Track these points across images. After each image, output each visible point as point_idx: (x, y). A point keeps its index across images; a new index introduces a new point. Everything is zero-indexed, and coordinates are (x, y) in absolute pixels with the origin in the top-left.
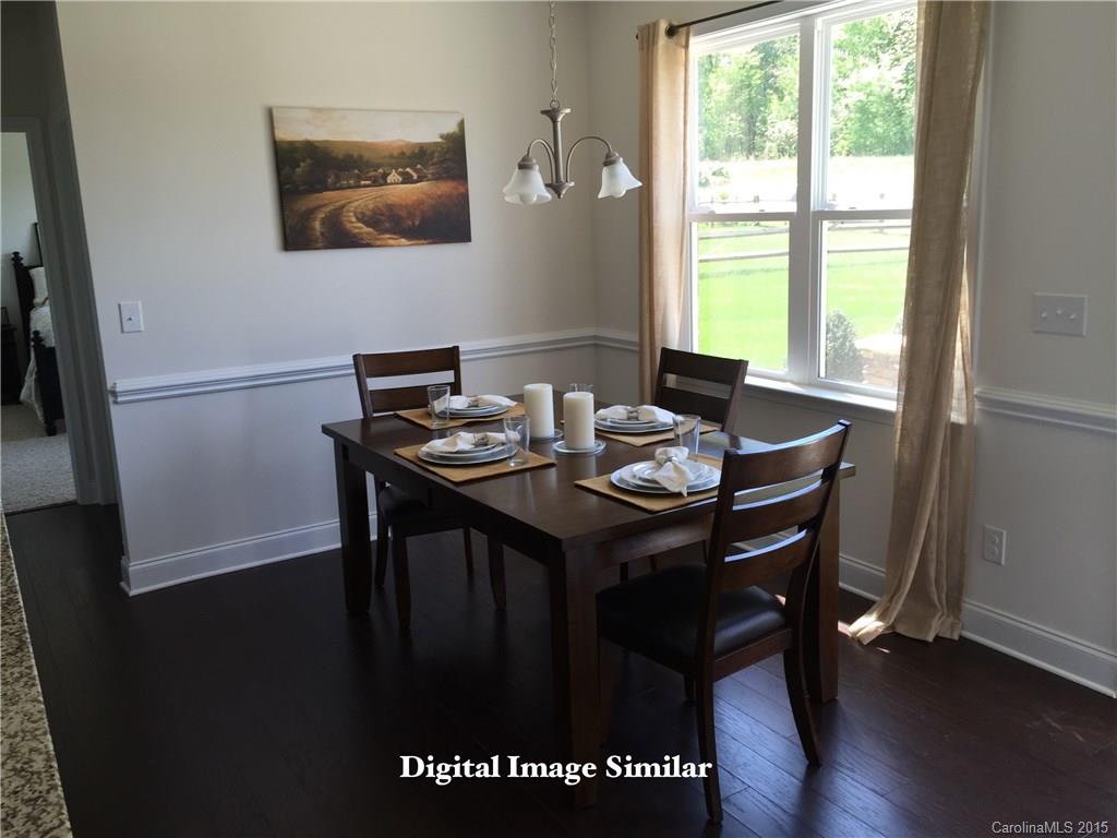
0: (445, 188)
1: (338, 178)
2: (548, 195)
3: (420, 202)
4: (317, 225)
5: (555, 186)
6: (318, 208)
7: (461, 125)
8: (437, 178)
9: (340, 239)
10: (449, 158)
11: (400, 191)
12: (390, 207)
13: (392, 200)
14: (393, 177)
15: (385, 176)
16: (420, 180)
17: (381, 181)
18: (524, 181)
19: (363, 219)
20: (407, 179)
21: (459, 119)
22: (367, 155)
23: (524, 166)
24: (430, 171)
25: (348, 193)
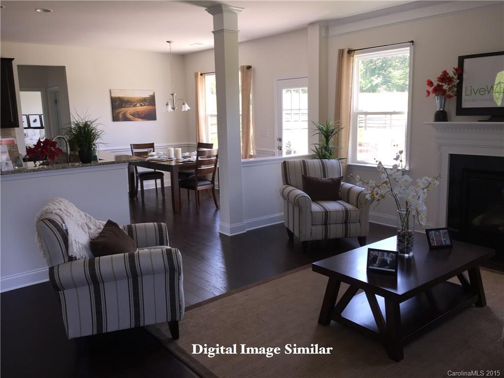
0: (150, 107)
1: (125, 105)
2: (172, 110)
3: (145, 111)
4: (120, 116)
5: (173, 109)
6: (121, 112)
7: (154, 93)
8: (148, 105)
9: (126, 119)
10: (151, 101)
11: (139, 108)
12: (137, 112)
13: (138, 110)
14: (138, 105)
15: (136, 105)
16: (145, 105)
17: (135, 106)
18: (167, 108)
19: (131, 114)
20: (141, 105)
21: (153, 91)
22: (132, 100)
23: (167, 105)
24: (147, 104)
25: (127, 108)
